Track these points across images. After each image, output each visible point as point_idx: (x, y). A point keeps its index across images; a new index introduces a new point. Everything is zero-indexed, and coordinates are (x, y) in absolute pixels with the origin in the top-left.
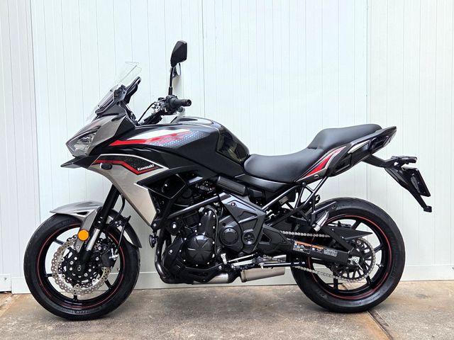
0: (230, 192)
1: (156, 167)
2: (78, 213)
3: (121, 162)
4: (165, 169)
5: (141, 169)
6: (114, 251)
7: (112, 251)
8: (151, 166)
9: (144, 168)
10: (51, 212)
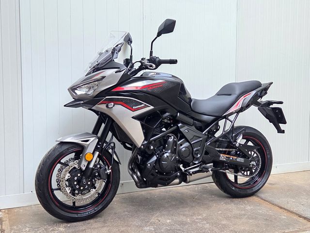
0: (185, 123)
1: (146, 106)
2: (82, 141)
3: (121, 103)
4: (152, 107)
5: (136, 107)
6: (108, 167)
7: (107, 168)
8: (143, 105)
9: (137, 107)
10: (56, 141)
